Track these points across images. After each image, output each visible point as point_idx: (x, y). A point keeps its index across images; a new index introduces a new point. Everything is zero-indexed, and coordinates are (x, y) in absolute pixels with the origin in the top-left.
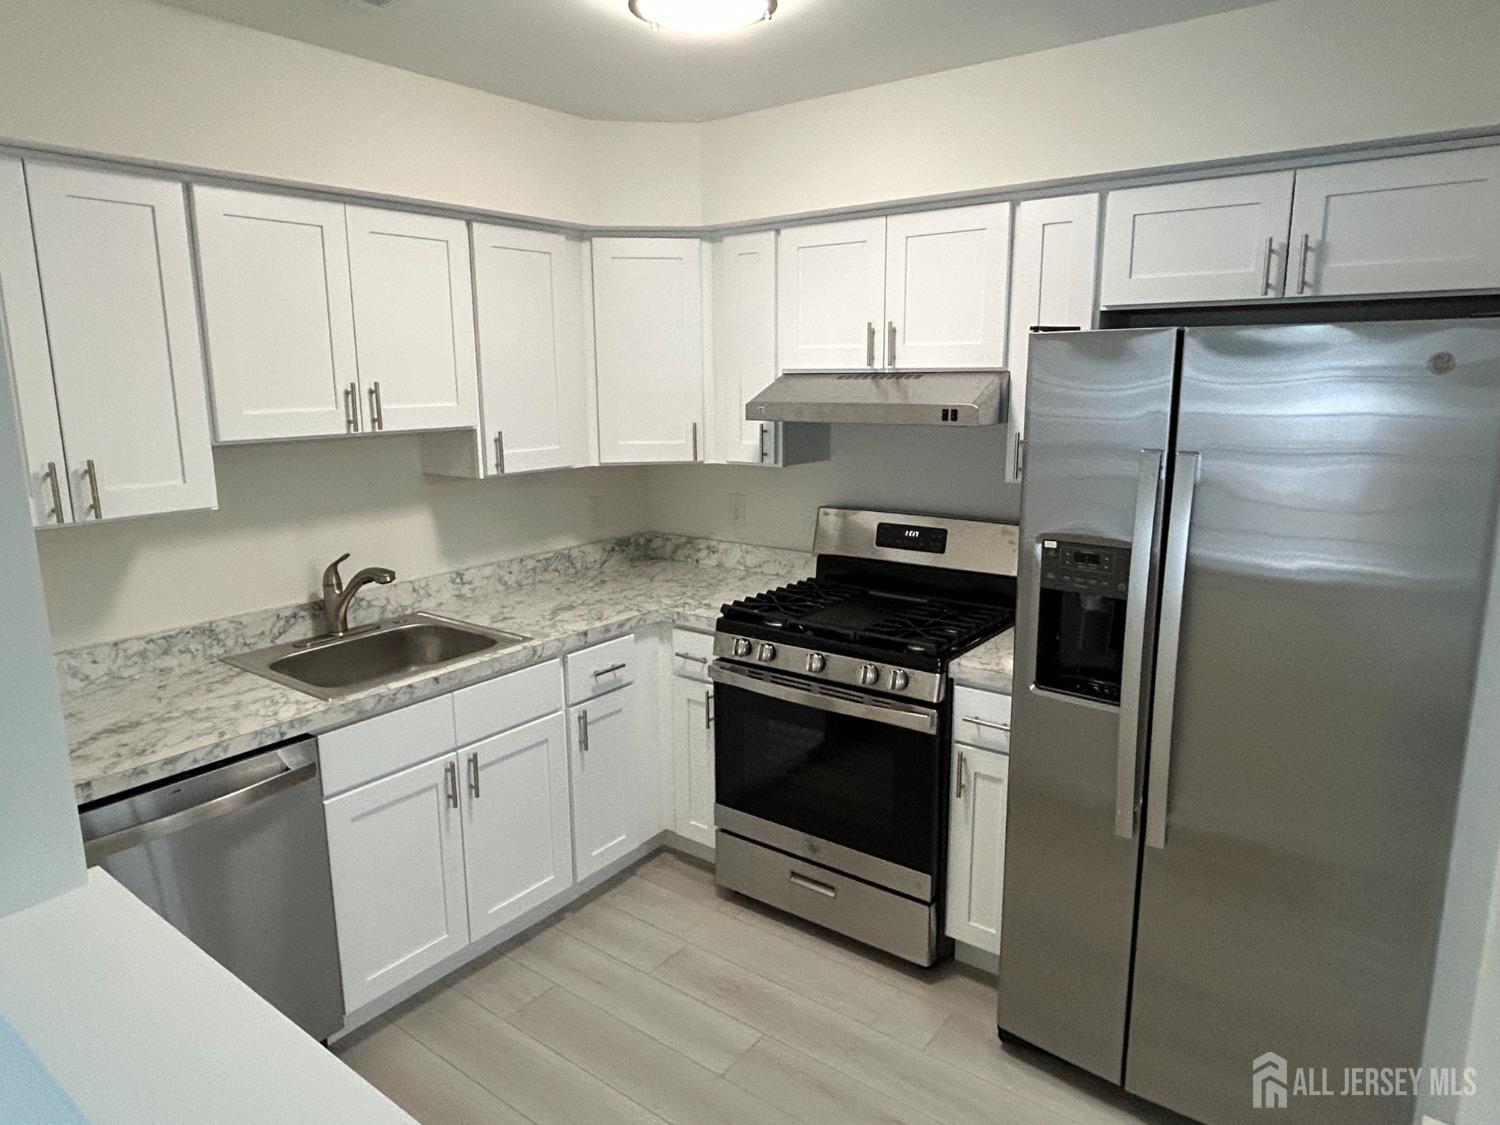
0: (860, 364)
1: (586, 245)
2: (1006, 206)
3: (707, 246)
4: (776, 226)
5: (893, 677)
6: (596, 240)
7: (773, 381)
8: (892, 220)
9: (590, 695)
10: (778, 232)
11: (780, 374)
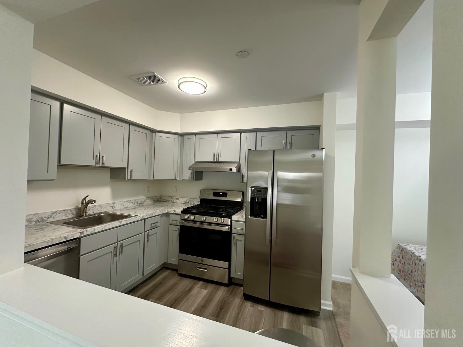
0: (212, 161)
1: (154, 134)
2: (240, 133)
3: (180, 137)
4: (195, 134)
5: (221, 220)
6: (156, 133)
7: (194, 163)
8: (218, 135)
9: (150, 229)
10: (196, 135)
11: (195, 162)
